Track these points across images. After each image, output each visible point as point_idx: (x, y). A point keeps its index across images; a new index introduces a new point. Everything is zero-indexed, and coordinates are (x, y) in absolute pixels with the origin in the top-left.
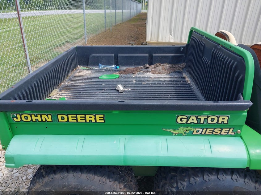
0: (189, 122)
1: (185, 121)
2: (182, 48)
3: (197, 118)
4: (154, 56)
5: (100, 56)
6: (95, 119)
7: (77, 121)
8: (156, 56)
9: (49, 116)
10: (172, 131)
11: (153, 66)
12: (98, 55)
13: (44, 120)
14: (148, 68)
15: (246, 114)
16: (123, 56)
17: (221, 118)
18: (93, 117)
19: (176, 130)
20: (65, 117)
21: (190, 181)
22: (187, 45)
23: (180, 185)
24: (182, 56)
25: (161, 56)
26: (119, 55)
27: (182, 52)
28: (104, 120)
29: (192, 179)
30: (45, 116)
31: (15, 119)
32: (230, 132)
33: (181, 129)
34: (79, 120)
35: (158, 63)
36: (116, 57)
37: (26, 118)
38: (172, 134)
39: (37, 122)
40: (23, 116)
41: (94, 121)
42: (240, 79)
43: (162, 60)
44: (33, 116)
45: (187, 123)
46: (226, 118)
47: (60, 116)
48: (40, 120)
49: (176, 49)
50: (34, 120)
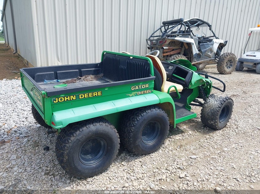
0: (136, 89)
1: (134, 88)
2: (99, 65)
3: (138, 87)
4: (83, 71)
5: (43, 74)
6: (98, 94)
7: (89, 97)
8: (84, 71)
9: (75, 96)
10: (130, 95)
11: (83, 77)
12: (41, 73)
13: (71, 99)
14: (80, 79)
15: (154, 82)
16: (60, 73)
17: (146, 85)
18: (97, 93)
19: (131, 94)
20: (83, 95)
21: (141, 115)
22: (102, 62)
23: (138, 119)
24: (100, 69)
25: (87, 70)
26: (58, 72)
27: (99, 67)
28: (101, 94)
29: (142, 114)
30: (72, 96)
31: (55, 102)
32: (150, 92)
33: (133, 93)
34: (90, 96)
35: (87, 75)
36: (56, 74)
37: (61, 99)
38: (129, 96)
39: (67, 101)
40: (59, 99)
41: (97, 95)
42: (147, 69)
43: (88, 73)
44: (65, 97)
45: (135, 89)
46: (148, 85)
47: (80, 95)
48: (69, 100)
49: (95, 65)
50: (66, 100)
